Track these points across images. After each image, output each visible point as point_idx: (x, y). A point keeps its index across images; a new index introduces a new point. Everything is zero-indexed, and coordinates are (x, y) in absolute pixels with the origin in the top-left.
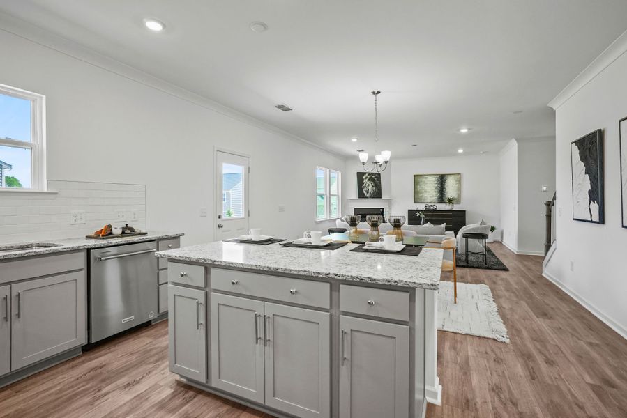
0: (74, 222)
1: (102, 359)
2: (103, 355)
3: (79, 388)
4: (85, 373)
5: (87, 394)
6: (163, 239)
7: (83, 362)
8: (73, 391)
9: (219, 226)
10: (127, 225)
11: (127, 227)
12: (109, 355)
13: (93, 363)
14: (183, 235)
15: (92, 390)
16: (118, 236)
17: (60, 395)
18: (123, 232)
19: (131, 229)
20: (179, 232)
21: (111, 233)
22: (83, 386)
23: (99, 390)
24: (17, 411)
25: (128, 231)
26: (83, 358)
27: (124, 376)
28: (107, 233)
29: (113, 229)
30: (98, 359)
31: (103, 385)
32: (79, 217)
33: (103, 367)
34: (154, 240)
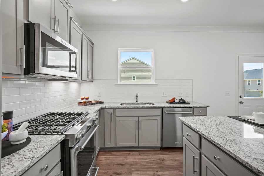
0: (163, 96)
1: (165, 156)
2: (166, 154)
3: (152, 165)
4: (157, 159)
5: (153, 170)
6: (196, 107)
7: (159, 154)
8: (151, 165)
9: (240, 103)
10: (181, 98)
11: (181, 99)
12: (168, 155)
13: (161, 156)
14: (209, 106)
15: (155, 169)
16: (176, 103)
17: (147, 164)
18: (179, 101)
19: (183, 100)
20: (206, 105)
21: (174, 102)
22: (154, 165)
23: (157, 172)
24: (136, 162)
25: (182, 101)
26: (160, 152)
27: (168, 171)
28: (173, 101)
29: (175, 100)
30: (164, 156)
31: (159, 169)
32: (164, 94)
33: (163, 160)
34: (191, 108)
